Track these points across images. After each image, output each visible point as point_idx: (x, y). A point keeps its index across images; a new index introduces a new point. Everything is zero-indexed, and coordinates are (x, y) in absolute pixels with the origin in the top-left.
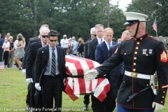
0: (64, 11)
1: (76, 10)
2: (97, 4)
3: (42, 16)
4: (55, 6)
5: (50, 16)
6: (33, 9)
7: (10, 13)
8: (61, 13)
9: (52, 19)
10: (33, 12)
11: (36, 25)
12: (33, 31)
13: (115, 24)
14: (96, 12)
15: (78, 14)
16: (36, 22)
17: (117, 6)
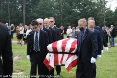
0: (78, 11)
1: (85, 11)
2: (98, 7)
3: (65, 14)
4: (73, 8)
5: (70, 14)
6: (60, 10)
7: (47, 12)
8: (77, 13)
9: (71, 16)
10: (60, 12)
11: (62, 19)
12: (60, 23)
13: (108, 19)
14: (97, 12)
15: (87, 13)
16: (62, 18)
17: (110, 8)
